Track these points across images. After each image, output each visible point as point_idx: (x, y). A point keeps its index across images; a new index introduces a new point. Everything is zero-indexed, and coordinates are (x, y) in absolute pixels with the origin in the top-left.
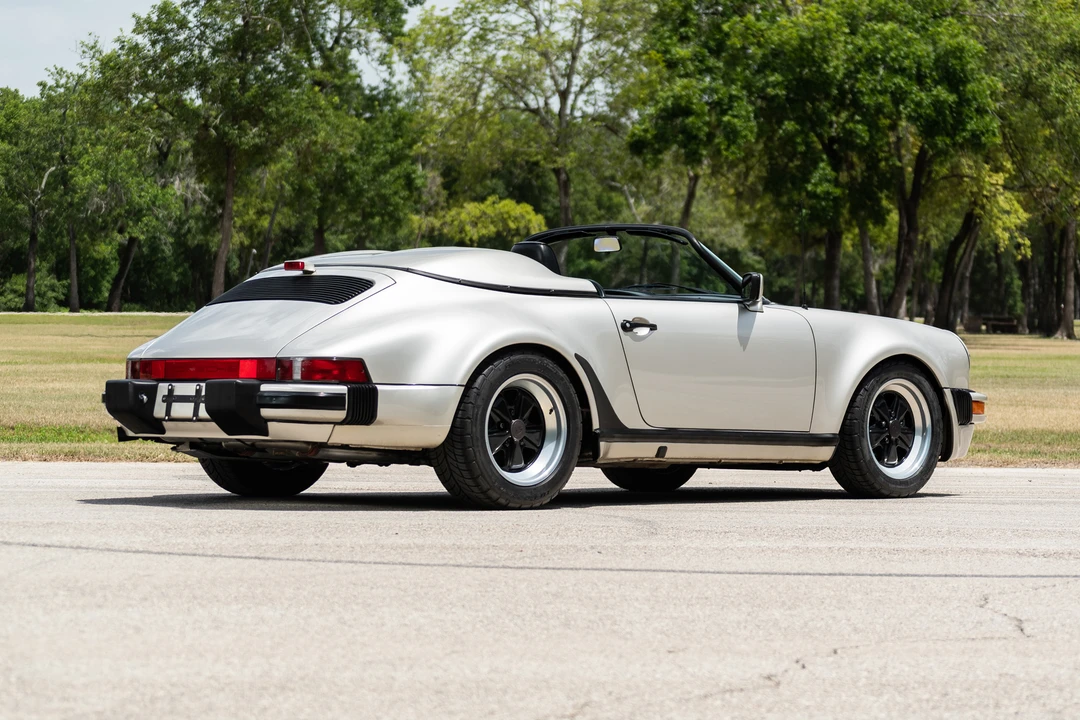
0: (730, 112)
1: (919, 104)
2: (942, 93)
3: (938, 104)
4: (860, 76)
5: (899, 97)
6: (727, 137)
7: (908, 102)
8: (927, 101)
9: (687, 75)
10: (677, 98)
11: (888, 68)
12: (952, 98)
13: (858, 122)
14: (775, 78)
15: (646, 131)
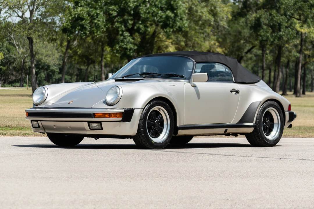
0: (97, 19)
1: (161, 17)
2: (169, 13)
3: (168, 17)
4: (141, 7)
5: (154, 14)
6: (97, 28)
7: (158, 16)
8: (164, 16)
9: (81, 6)
10: (79, 15)
11: (151, 5)
12: (172, 15)
13: (141, 24)
14: (112, 7)
15: (68, 25)
